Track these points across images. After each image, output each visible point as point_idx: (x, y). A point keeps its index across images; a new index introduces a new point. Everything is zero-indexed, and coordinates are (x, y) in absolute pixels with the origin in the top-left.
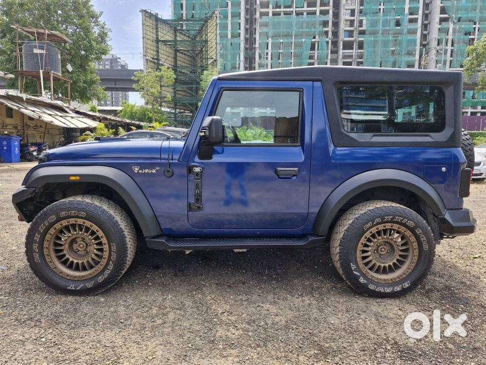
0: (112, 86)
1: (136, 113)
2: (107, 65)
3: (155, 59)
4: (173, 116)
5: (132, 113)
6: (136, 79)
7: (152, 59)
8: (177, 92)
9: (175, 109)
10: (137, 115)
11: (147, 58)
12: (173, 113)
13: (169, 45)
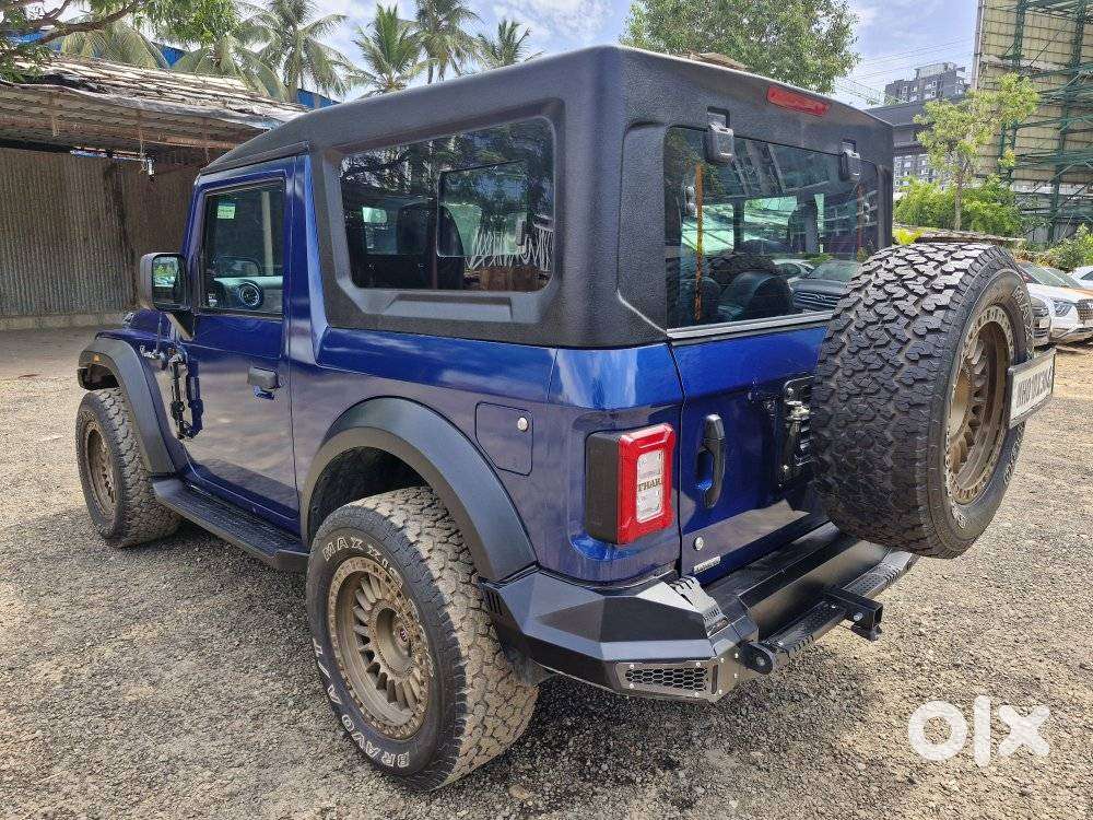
0: (908, 144)
1: (932, 206)
2: (929, 91)
3: (1008, 58)
4: (1045, 203)
5: (921, 205)
6: (925, 121)
7: (998, 61)
8: (1070, 136)
9: (1056, 183)
10: (935, 211)
11: (985, 59)
12: (1046, 196)
13: (1060, 9)
